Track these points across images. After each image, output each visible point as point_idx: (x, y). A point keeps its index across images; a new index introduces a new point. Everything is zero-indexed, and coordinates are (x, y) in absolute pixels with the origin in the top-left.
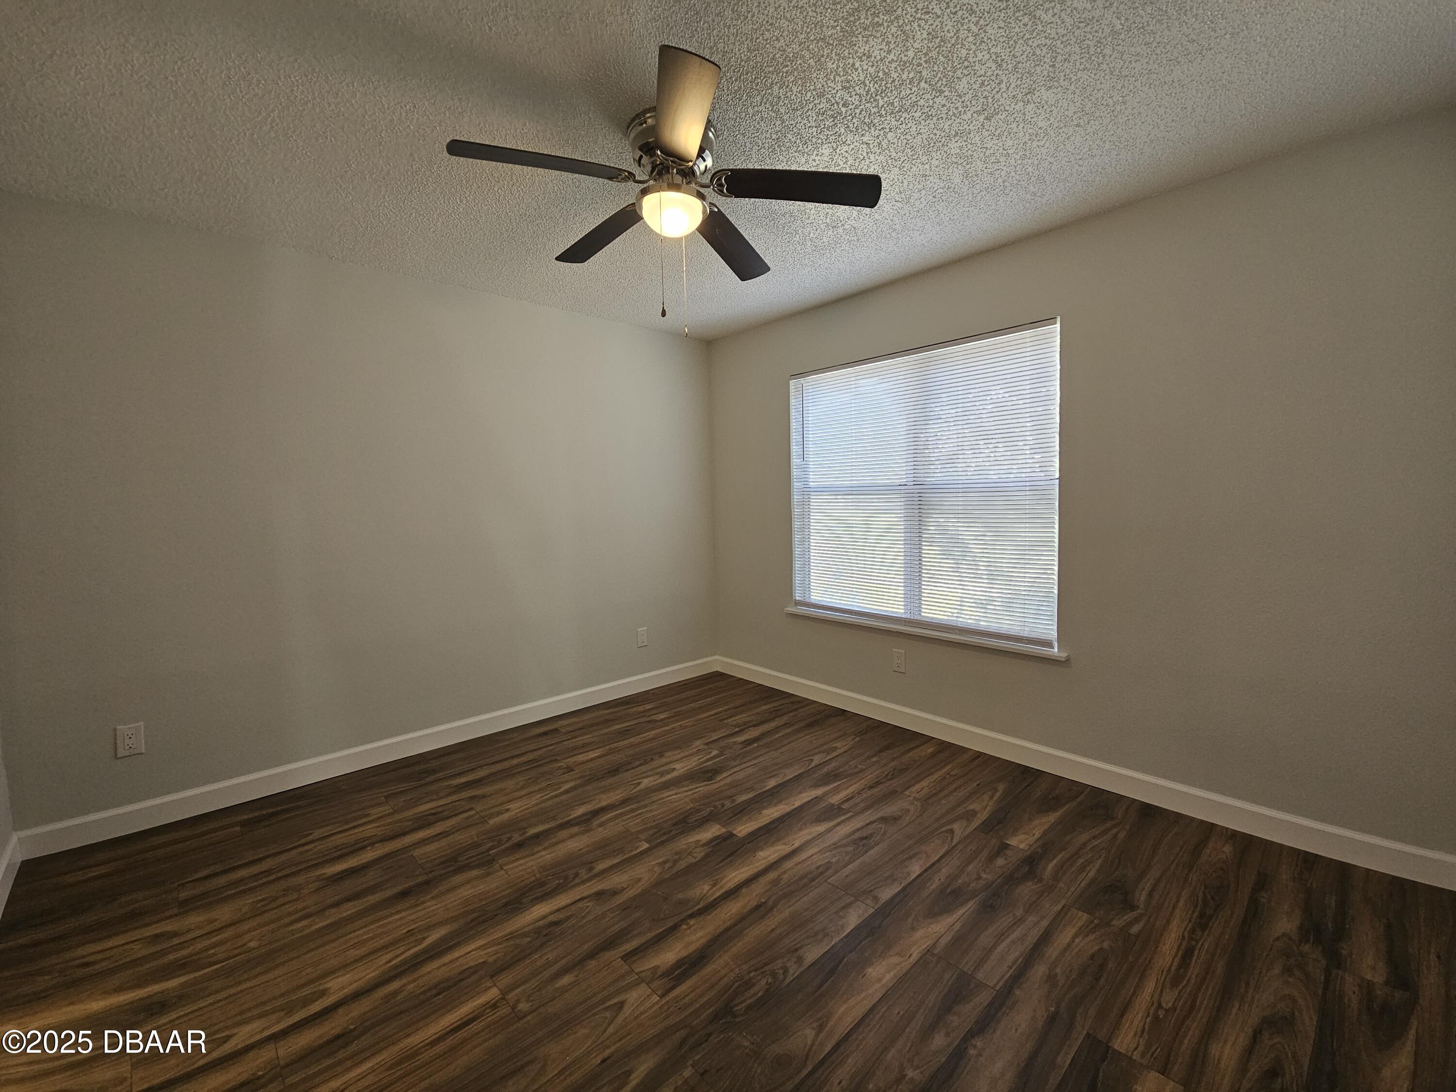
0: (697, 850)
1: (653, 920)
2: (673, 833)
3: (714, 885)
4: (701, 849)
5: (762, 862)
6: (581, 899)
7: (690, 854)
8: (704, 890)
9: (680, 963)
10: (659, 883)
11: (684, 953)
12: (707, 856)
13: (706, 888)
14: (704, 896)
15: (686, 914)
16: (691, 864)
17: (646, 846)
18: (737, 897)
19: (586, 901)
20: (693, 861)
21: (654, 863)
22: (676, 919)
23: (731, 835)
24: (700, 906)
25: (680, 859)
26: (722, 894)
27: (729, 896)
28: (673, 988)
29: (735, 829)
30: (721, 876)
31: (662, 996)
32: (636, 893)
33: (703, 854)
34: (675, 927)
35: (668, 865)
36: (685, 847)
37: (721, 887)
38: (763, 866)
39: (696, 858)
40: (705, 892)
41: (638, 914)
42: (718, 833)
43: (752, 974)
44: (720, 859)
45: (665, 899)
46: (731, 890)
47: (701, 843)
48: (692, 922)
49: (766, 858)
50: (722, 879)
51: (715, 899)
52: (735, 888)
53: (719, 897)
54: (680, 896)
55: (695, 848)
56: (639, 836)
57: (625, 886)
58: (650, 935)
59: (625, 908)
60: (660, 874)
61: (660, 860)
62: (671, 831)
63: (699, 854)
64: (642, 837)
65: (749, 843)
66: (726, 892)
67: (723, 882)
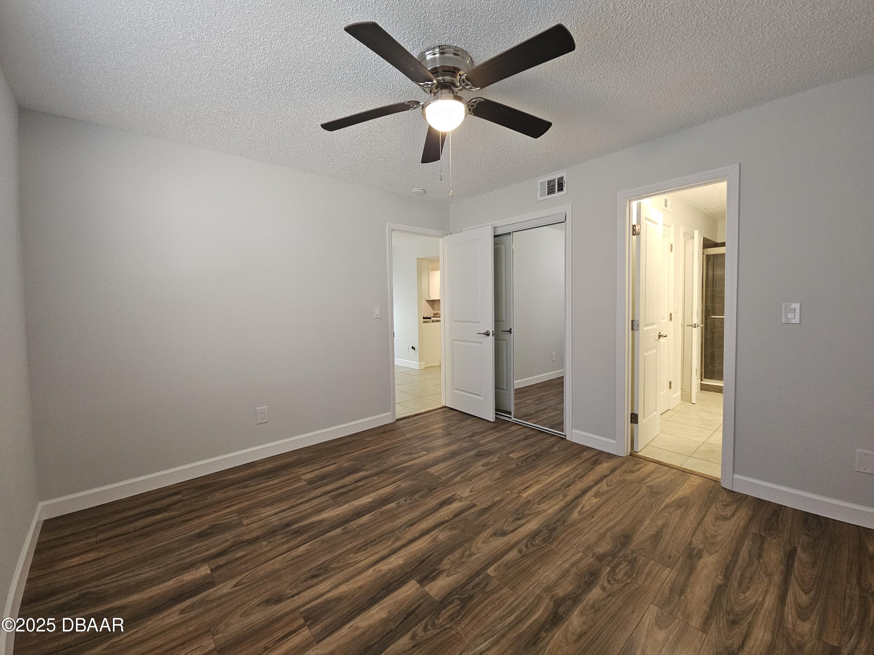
0: (448, 566)
1: (467, 520)
2: (470, 586)
3: (435, 538)
4: (445, 568)
5: (402, 554)
6: (513, 531)
7: (453, 563)
8: (442, 535)
9: (451, 503)
10: (469, 540)
11: (449, 506)
12: (441, 561)
13: (440, 536)
14: (441, 532)
15: (450, 523)
16: (451, 554)
17: (490, 571)
18: (422, 531)
19: (509, 531)
20: (450, 557)
21: (478, 555)
22: (455, 520)
23: (422, 582)
24: (443, 526)
25: (460, 559)
26: (430, 533)
27: (427, 531)
28: (452, 496)
29: (417, 589)
30: (431, 544)
31: (455, 494)
32: (481, 535)
33: (444, 563)
34: (456, 516)
35: (467, 553)
36: (459, 570)
37: (431, 536)
38: (402, 551)
39: (449, 559)
40: (441, 534)
41: (476, 523)
42: (432, 584)
43: (419, 499)
44: (431, 558)
45: (464, 530)
46: (425, 535)
47: (445, 574)
48: (447, 519)
49: (399, 557)
50: (430, 542)
51: (434, 530)
52: (423, 536)
53: (432, 531)
54: (455, 532)
55: (450, 568)
56: (498, 583)
57: (490, 538)
58: (467, 513)
59: (485, 526)
60: (471, 547)
61: (473, 558)
62: (473, 589)
63: (446, 564)
64: (495, 583)
65: (408, 573)
66: (428, 533)
67: (430, 540)
